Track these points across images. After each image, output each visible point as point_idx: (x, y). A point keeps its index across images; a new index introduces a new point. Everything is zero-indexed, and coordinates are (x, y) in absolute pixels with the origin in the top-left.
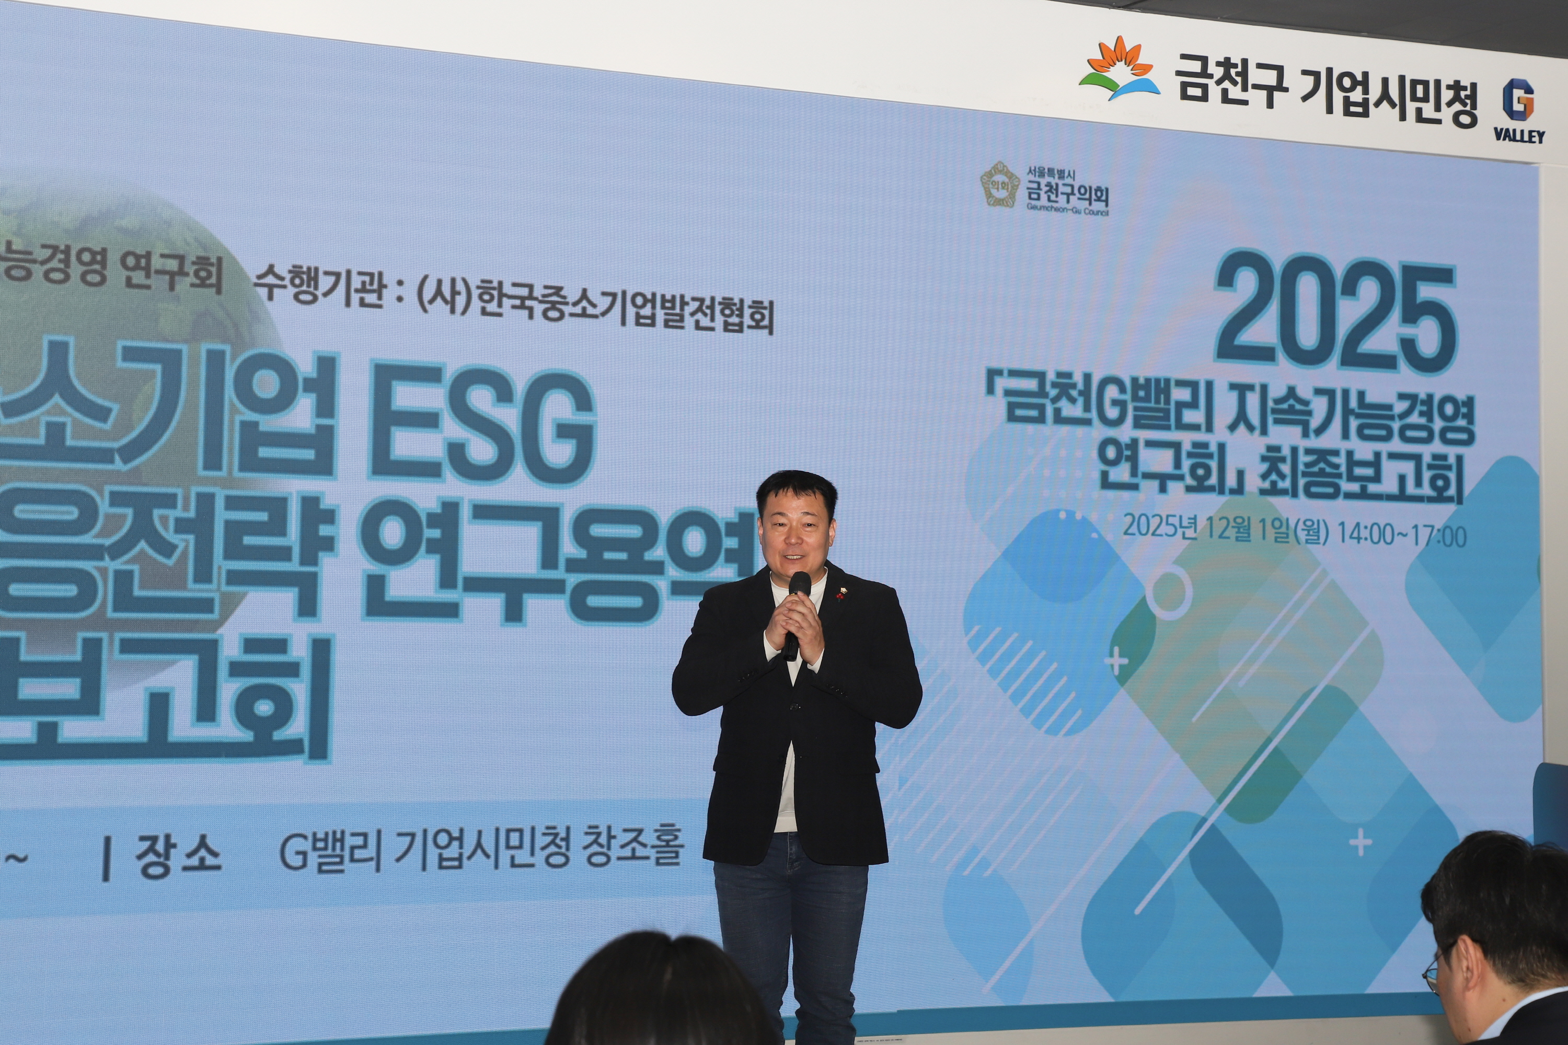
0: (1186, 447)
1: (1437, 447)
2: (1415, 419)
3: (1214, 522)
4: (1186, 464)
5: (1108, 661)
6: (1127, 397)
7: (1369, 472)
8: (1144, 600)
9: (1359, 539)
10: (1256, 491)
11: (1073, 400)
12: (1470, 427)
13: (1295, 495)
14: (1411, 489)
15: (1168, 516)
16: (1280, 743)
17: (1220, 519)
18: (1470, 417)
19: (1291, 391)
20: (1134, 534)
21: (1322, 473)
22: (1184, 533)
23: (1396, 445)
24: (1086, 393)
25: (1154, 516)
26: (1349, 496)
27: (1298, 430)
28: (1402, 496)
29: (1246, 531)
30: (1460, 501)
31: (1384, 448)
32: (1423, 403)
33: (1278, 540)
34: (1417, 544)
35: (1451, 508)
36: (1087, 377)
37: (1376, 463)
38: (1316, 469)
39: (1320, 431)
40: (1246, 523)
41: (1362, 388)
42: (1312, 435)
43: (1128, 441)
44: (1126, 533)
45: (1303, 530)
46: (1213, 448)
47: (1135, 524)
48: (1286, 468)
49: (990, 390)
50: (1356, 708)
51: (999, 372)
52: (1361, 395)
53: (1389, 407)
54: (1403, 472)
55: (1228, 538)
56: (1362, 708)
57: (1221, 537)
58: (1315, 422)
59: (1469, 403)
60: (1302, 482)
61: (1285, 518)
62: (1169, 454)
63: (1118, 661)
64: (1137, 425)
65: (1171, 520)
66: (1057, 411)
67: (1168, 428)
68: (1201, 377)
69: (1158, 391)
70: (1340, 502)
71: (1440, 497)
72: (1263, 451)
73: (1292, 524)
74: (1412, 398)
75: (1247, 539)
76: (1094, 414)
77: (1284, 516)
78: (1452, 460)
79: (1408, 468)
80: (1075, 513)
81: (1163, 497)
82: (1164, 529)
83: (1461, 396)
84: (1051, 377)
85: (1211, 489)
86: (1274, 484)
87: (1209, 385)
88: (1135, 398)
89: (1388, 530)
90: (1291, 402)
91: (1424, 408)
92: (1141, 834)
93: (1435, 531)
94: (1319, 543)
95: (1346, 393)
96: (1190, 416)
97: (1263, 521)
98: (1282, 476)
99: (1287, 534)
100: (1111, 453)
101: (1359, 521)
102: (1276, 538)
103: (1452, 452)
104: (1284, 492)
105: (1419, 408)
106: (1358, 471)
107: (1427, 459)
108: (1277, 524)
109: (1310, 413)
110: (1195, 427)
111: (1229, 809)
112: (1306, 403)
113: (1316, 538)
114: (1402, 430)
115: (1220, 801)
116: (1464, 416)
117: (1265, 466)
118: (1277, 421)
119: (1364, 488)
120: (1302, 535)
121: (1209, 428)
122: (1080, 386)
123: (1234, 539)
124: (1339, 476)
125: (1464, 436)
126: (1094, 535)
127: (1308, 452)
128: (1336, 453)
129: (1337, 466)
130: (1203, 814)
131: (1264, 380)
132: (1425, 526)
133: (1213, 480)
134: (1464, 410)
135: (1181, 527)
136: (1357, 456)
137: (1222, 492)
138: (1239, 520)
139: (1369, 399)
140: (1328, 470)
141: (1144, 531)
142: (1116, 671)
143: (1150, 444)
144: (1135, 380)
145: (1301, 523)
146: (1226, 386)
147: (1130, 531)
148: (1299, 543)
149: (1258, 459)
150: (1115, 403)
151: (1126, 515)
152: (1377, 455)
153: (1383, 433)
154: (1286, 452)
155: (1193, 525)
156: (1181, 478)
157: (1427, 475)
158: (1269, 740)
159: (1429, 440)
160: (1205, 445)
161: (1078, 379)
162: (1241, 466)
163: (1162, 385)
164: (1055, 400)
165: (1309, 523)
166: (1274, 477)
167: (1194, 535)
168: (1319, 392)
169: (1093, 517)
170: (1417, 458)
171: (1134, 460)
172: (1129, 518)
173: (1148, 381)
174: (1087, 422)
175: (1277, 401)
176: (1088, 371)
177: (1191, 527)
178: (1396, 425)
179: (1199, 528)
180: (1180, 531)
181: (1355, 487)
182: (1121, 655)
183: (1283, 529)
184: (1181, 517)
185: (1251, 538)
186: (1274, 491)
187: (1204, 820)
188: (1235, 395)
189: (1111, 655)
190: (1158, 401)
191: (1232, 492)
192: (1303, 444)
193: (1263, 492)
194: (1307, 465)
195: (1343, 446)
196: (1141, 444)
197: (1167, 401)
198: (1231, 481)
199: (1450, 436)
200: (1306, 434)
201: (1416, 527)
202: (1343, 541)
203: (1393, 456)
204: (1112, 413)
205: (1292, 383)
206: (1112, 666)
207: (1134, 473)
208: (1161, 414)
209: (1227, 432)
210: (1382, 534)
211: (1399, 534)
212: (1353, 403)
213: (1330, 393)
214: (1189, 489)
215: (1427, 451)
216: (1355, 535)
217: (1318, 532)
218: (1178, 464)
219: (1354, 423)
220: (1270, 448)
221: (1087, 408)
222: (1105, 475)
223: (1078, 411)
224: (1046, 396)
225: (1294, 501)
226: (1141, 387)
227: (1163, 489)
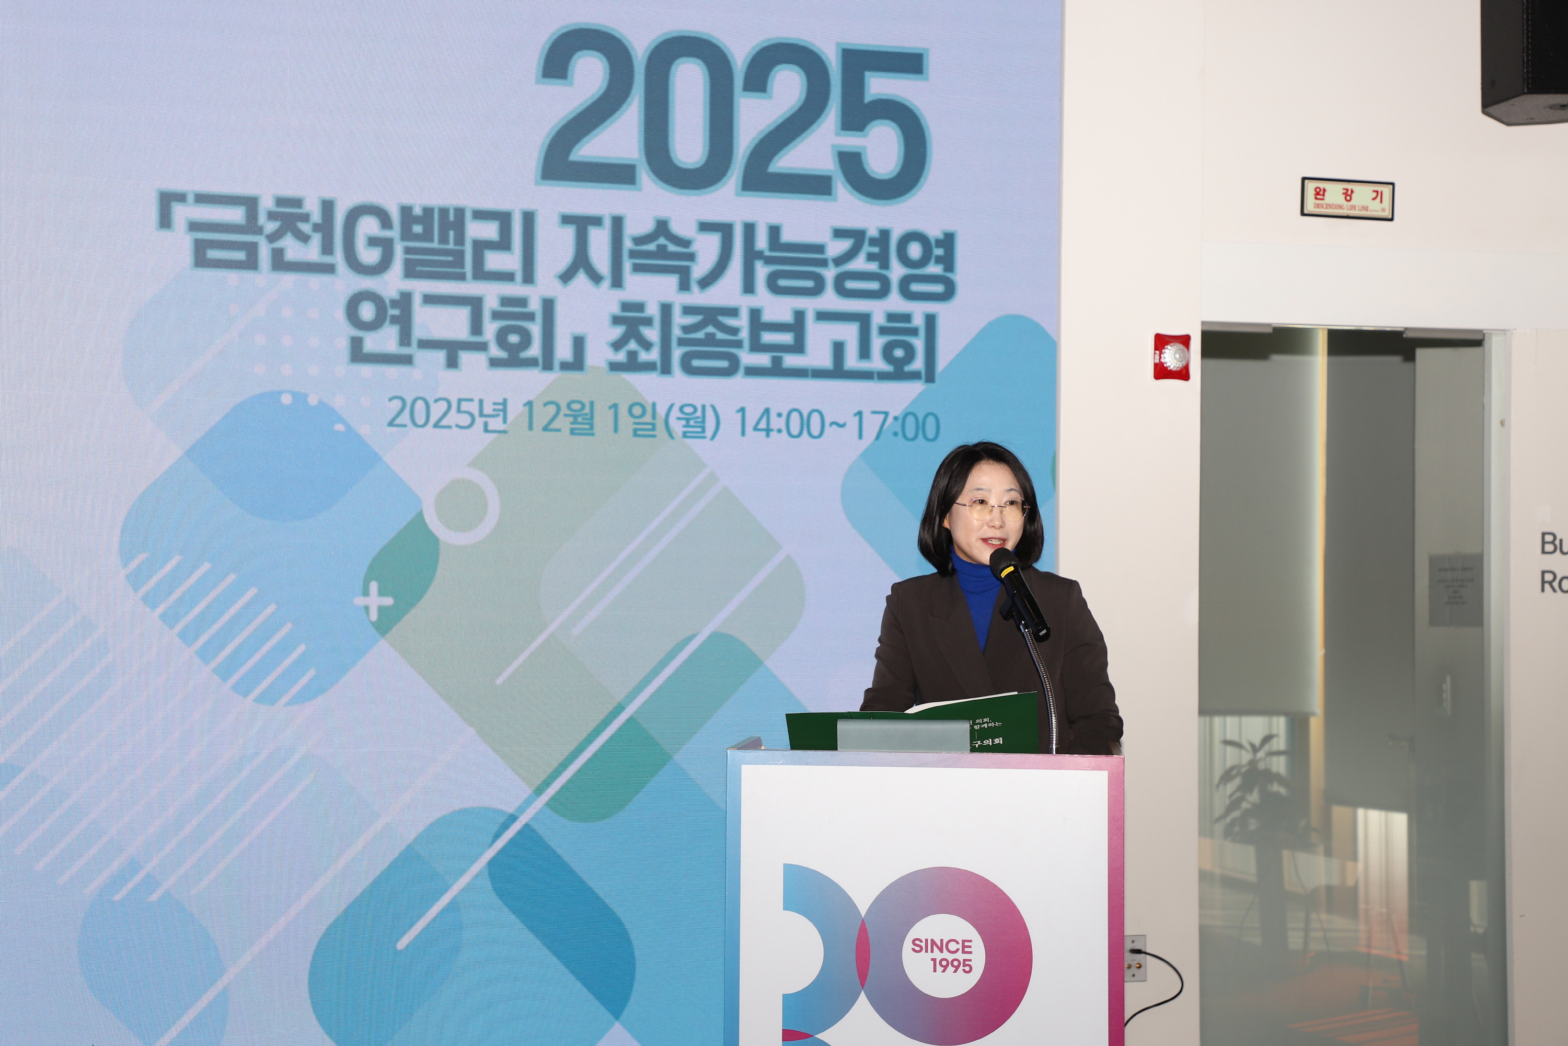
0: (491, 303)
1: (895, 302)
2: (860, 264)
3: (535, 409)
4: (490, 329)
5: (360, 601)
6: (395, 233)
7: (786, 338)
8: (420, 515)
9: (768, 431)
10: (605, 366)
11: (304, 238)
12: (949, 275)
13: (666, 370)
14: (852, 361)
15: (460, 401)
16: (636, 712)
17: (546, 404)
18: (948, 262)
19: (662, 227)
20: (405, 426)
21: (710, 340)
22: (486, 424)
23: (830, 300)
24: (325, 227)
25: (436, 401)
26: (752, 371)
27: (673, 280)
28: (838, 372)
29: (587, 421)
30: (930, 377)
31: (810, 305)
32: (873, 242)
33: (639, 433)
34: (860, 436)
35: (916, 388)
36: (328, 207)
37: (797, 325)
38: (700, 335)
39: (705, 283)
40: (587, 410)
41: (775, 221)
42: (695, 287)
43: (395, 295)
44: (391, 424)
45: (679, 419)
46: (535, 306)
47: (407, 410)
48: (652, 334)
49: (165, 221)
50: (760, 663)
51: (181, 198)
52: (774, 231)
53: (820, 248)
54: (839, 338)
55: (559, 430)
56: (768, 663)
57: (545, 429)
58: (699, 270)
59: (948, 241)
60: (677, 353)
61: (650, 401)
62: (463, 314)
63: (376, 601)
64: (410, 272)
65: (465, 406)
66: (278, 255)
67: (461, 277)
68: (516, 207)
69: (445, 226)
70: (739, 381)
71: (899, 373)
72: (616, 310)
73: (661, 411)
74: (858, 236)
75: (590, 432)
76: (338, 257)
77: (649, 399)
78: (918, 321)
79: (849, 333)
80: (306, 396)
81: (452, 373)
82: (453, 418)
83: (934, 232)
84: (266, 204)
85: (532, 362)
86: (632, 355)
87: (529, 218)
88: (406, 234)
89: (815, 418)
90: (662, 241)
91: (876, 250)
92: (410, 837)
93: (890, 420)
94: (704, 437)
95: (750, 229)
96: (494, 261)
97: (615, 406)
98: (647, 346)
99: (653, 425)
100: (367, 311)
101: (768, 406)
102: (635, 430)
103: (918, 311)
104: (649, 367)
105: (866, 248)
106: (768, 337)
107: (878, 320)
108: (637, 411)
109: (691, 257)
110: (508, 277)
111: (553, 804)
112: (686, 243)
113: (699, 430)
114: (840, 280)
115: (539, 791)
116: (939, 260)
117: (619, 331)
118: (637, 268)
119: (777, 361)
120: (677, 427)
121: (529, 278)
122: (316, 217)
123: (568, 432)
124: (739, 344)
125: (939, 288)
126: (339, 427)
127: (688, 310)
128: (733, 312)
129: (735, 331)
130: (510, 810)
131: (617, 212)
132: (874, 412)
133: (535, 350)
134: (939, 251)
135: (481, 414)
136: (767, 317)
137: (548, 366)
138: (576, 406)
139: (787, 236)
140: (720, 336)
141: (421, 421)
142: (374, 616)
143: (430, 299)
144: (406, 211)
145: (675, 410)
146: (556, 219)
147: (398, 421)
148: (671, 436)
149: (607, 320)
150: (373, 242)
151: (391, 399)
152: (800, 316)
153: (809, 284)
154: (653, 310)
155: (501, 413)
156: (482, 347)
157: (878, 343)
158: (619, 709)
159: (883, 293)
160: (523, 302)
161: (313, 208)
162: (579, 331)
163: (452, 217)
164: (272, 238)
165: (688, 410)
166: (633, 345)
167: (502, 427)
168: (705, 227)
169: (338, 402)
170: (863, 320)
171: (405, 323)
172: (397, 404)
173: (428, 211)
174: (329, 269)
175: (638, 241)
176: (328, 195)
177: (498, 415)
178: (830, 274)
179: (510, 417)
180: (479, 421)
181: (763, 360)
182: (381, 593)
183: (648, 418)
184: (481, 402)
185: (596, 430)
186: (633, 365)
187: (513, 818)
188: (569, 233)
189: (366, 593)
190: (444, 239)
191: (565, 366)
192: (679, 300)
193: (615, 367)
194: (686, 329)
195: (745, 303)
196: (417, 300)
197: (460, 240)
198: (563, 351)
199: (915, 287)
200: (684, 286)
201: (860, 414)
202: (743, 433)
203: (823, 316)
204: (369, 256)
205: (663, 214)
206: (367, 608)
207: (405, 338)
208: (450, 259)
209: (558, 284)
210: (805, 424)
211: (832, 424)
212: (762, 242)
213: (725, 230)
214: (494, 363)
215: (878, 311)
216: (763, 425)
217: (703, 421)
218: (476, 328)
219: (762, 271)
220: (626, 306)
221: (327, 248)
222: (356, 344)
223: (312, 252)
224: (259, 231)
225: (666, 379)
226: (417, 220)
227: (452, 363)
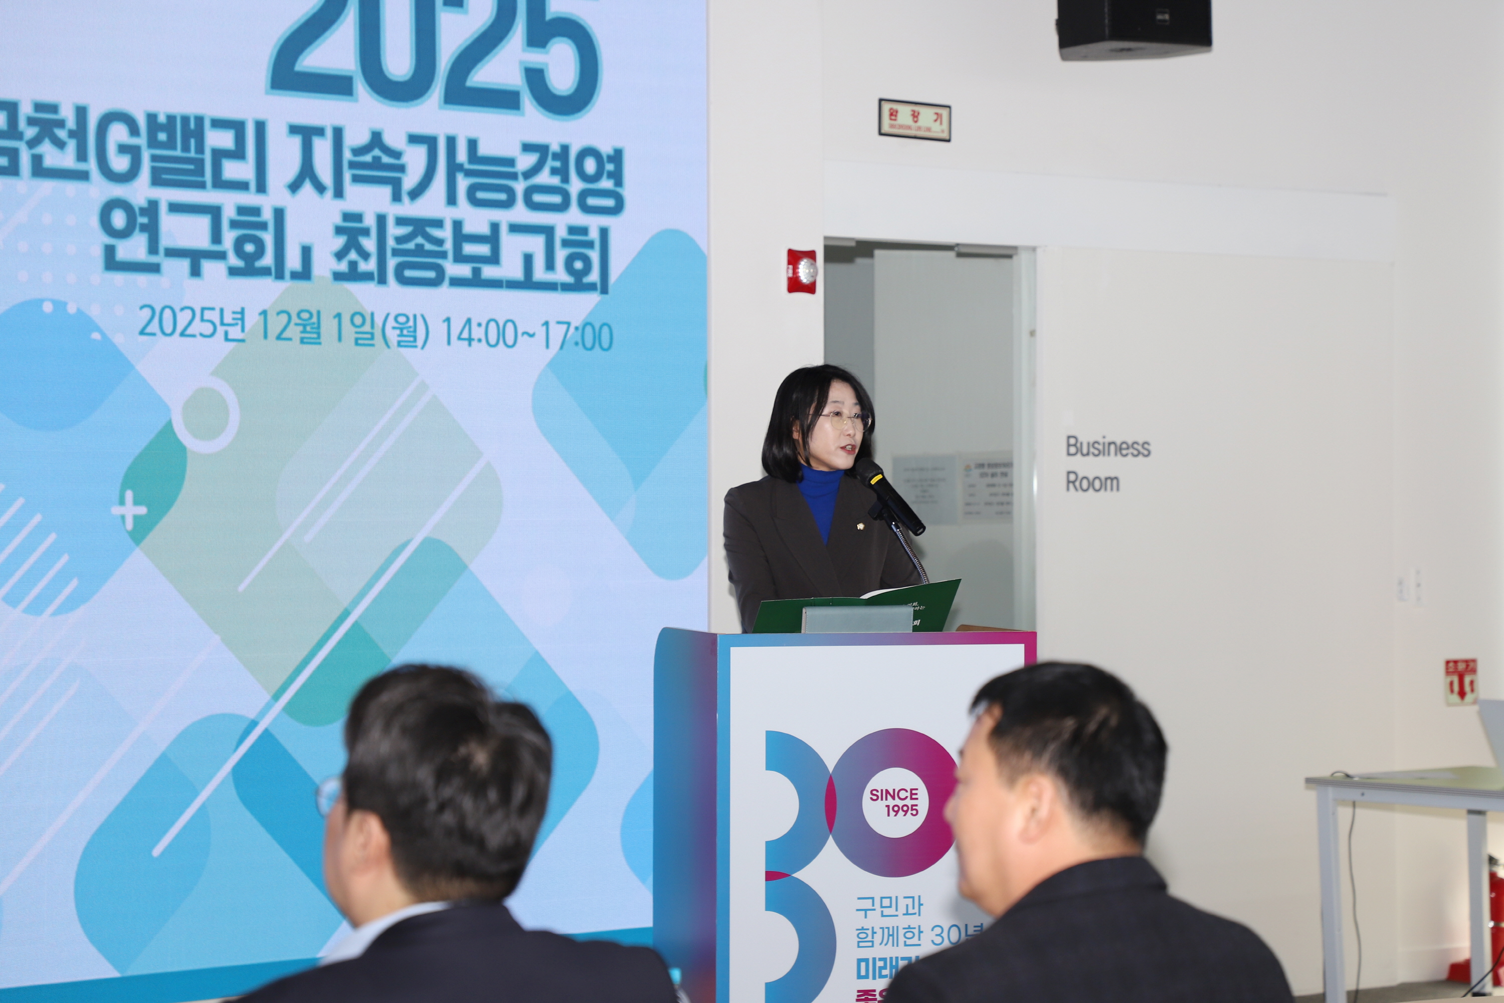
0: (229, 213)
1: (575, 216)
2: (545, 178)
3: (269, 317)
4: (229, 237)
5: (117, 510)
6: (142, 141)
7: (483, 249)
8: (169, 426)
9: (470, 340)
10: (330, 276)
11: (60, 144)
12: (618, 189)
13: (382, 280)
14: (540, 273)
15: (203, 309)
16: (361, 617)
17: (278, 314)
18: (617, 177)
19: (376, 139)
20: (154, 334)
21: (419, 251)
22: (226, 333)
23: (520, 213)
24: (79, 134)
25: (182, 309)
26: (457, 282)
27: (386, 191)
28: (528, 283)
29: (314, 330)
30: (604, 290)
31: (504, 217)
32: (556, 156)
33: (360, 342)
34: (547, 346)
35: (591, 299)
36: (81, 112)
37: (493, 238)
38: (411, 246)
39: (415, 194)
40: (314, 320)
41: (473, 135)
42: (406, 198)
43: (144, 203)
44: (142, 332)
45: (394, 328)
46: (267, 215)
47: (156, 320)
48: (369, 244)
50: (465, 567)
52: (472, 144)
53: (511, 162)
54: (529, 250)
55: (290, 339)
56: (473, 567)
57: (279, 338)
58: (410, 181)
59: (617, 157)
60: (392, 263)
61: (369, 312)
62: (204, 222)
63: (131, 510)
64: (157, 180)
65: (208, 315)
66: (37, 160)
67: (202, 186)
68: (249, 116)
69: (187, 135)
70: (445, 289)
71: (578, 285)
72: (338, 220)
73: (379, 321)
74: (542, 150)
75: (317, 341)
76: (92, 165)
77: (368, 309)
78: (594, 235)
79: (536, 244)
80: (65, 304)
81: (195, 281)
82: (198, 327)
83: (606, 149)
84: (26, 110)
85: (265, 272)
86: (353, 265)
87: (260, 127)
88: (153, 142)
89: (510, 328)
90: (377, 152)
91: (557, 164)
92: (162, 747)
93: (572, 330)
94: (416, 347)
95: (451, 142)
96: (232, 170)
97: (339, 316)
98: (365, 256)
99: (372, 334)
100: (119, 219)
101: (469, 316)
102: (357, 340)
103: (594, 223)
104: (367, 277)
105: (550, 163)
106: (469, 249)
107: (561, 233)
108: (358, 320)
109: (402, 168)
110: (242, 186)
111: (289, 709)
112: (397, 155)
113: (412, 339)
114: (529, 192)
115: (276, 697)
116: (610, 175)
117: (341, 241)
118: (356, 179)
119: (476, 272)
120: (393, 335)
121: (261, 188)
122: (71, 124)
123: (298, 341)
124: (443, 255)
125: (610, 202)
126: (96, 336)
127: (401, 221)
128: (438, 223)
129: (440, 242)
130: (252, 715)
131: (338, 123)
132: (559, 323)
133: (268, 260)
134: (610, 167)
135: (222, 324)
136: (468, 229)
137: (280, 276)
138: (305, 316)
139: (484, 150)
140: (428, 247)
141: (168, 330)
142: (129, 525)
143: (175, 208)
144: (152, 118)
145: (391, 320)
146: (285, 129)
147: (148, 330)
148: (388, 346)
149: (331, 230)
150: (123, 149)
151: (142, 308)
152: (495, 227)
153: (503, 196)
154: (370, 221)
155: (240, 322)
156: (221, 256)
157: (561, 255)
158: (346, 614)
159: (563, 207)
160: (256, 211)
161: (67, 114)
162: (307, 241)
163: (192, 125)
164: (33, 143)
165: (402, 319)
166: (353, 255)
167: (240, 336)
168: (414, 139)
169: (94, 312)
170: (548, 231)
171: (152, 230)
172: (147, 313)
173: (171, 119)
174: (83, 176)
175: (357, 152)
176: (82, 102)
177: (237, 324)
178: (520, 187)
179: (248, 326)
180: (221, 330)
181: (465, 270)
182: (136, 503)
183: (367, 328)
184: (222, 310)
185: (322, 340)
186: (353, 275)
187: (254, 724)
188: (297, 141)
189: (122, 502)
190: (186, 148)
191: (295, 276)
192: (393, 211)
193: (338, 276)
194: (399, 240)
195: (449, 214)
196: (163, 209)
197: (200, 149)
198: (293, 261)
199: (592, 201)
200: (397, 197)
201: (546, 324)
202: (449, 343)
203: (515, 228)
204: (119, 163)
205: (377, 126)
206: (123, 517)
207: (153, 248)
208: (192, 167)
209: (287, 193)
210: (501, 334)
211: (524, 333)
212: (462, 156)
213: (430, 142)
214: (233, 272)
215: (561, 222)
216: (465, 335)
217: (415, 331)
218: (216, 237)
219: (463, 183)
220: (347, 217)
221: (82, 156)
222: (110, 251)
223: (67, 159)
224: (19, 136)
225: (382, 289)
226: (162, 128)
227: (196, 272)
